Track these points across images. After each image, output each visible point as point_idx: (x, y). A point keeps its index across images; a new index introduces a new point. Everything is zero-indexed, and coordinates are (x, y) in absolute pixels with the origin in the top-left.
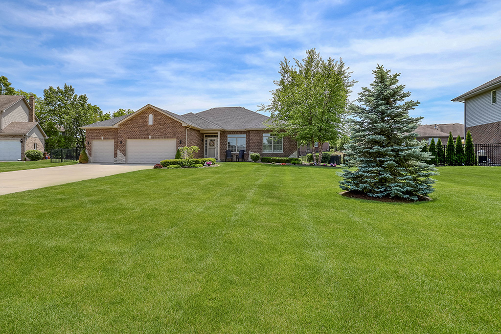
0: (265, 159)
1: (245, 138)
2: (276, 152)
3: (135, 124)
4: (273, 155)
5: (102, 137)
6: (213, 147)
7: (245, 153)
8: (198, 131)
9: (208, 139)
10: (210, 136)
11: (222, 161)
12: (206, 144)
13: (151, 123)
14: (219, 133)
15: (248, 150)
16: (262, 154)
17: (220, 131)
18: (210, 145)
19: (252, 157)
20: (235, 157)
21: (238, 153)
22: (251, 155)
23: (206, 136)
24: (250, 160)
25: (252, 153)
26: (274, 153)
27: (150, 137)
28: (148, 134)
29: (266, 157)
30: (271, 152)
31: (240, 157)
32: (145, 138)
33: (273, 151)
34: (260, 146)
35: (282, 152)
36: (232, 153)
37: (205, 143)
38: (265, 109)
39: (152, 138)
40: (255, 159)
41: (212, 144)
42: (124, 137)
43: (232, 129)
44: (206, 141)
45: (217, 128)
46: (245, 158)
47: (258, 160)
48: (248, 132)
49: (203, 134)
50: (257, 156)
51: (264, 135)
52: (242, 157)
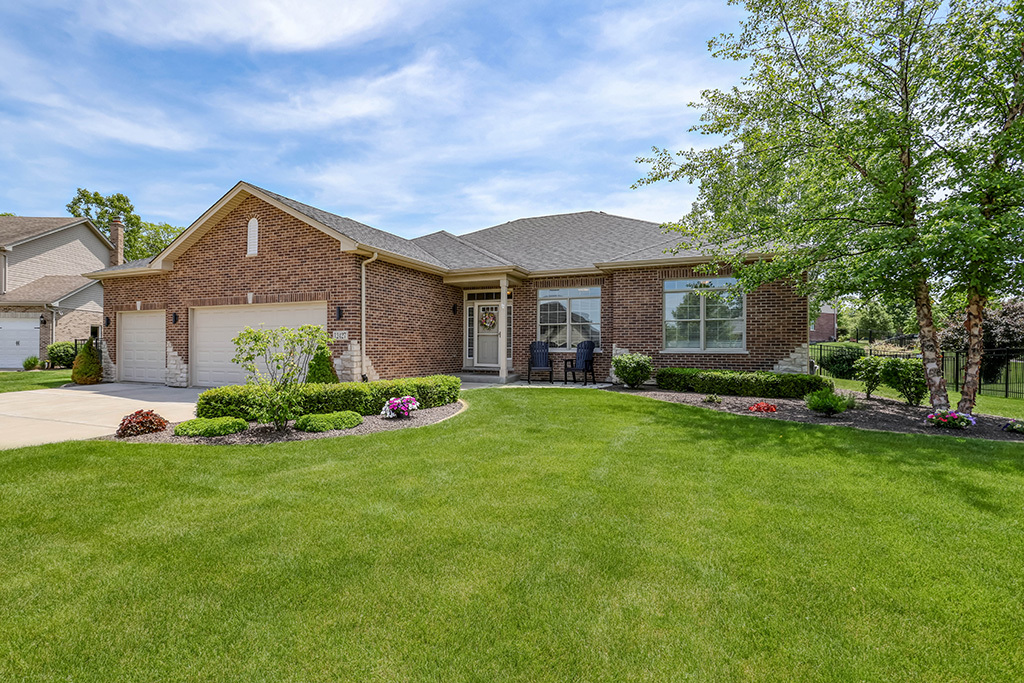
0: (671, 375)
1: (599, 300)
2: (719, 348)
3: (210, 254)
4: (706, 361)
5: (139, 304)
6: (492, 333)
7: (597, 350)
8: (435, 278)
9: (477, 303)
10: (481, 297)
11: (516, 377)
12: (471, 322)
13: (253, 250)
14: (504, 283)
15: (608, 342)
16: (658, 358)
17: (509, 275)
18: (482, 324)
19: (622, 369)
20: (560, 368)
21: (574, 350)
22: (618, 362)
23: (471, 297)
24: (615, 379)
25: (622, 355)
26: (709, 351)
27: (250, 296)
28: (246, 288)
29: (678, 371)
30: (698, 348)
31: (580, 364)
32: (236, 301)
33: (706, 347)
34: (650, 327)
35: (739, 348)
36: (551, 350)
37: (466, 318)
38: (674, 168)
39: (256, 301)
40: (634, 379)
41: (489, 321)
42: (185, 298)
43: (555, 268)
44: (471, 311)
45: (496, 265)
46: (597, 368)
47: (646, 378)
48: (606, 278)
49: (458, 290)
50: (640, 367)
51: (668, 284)
52: (588, 366)
